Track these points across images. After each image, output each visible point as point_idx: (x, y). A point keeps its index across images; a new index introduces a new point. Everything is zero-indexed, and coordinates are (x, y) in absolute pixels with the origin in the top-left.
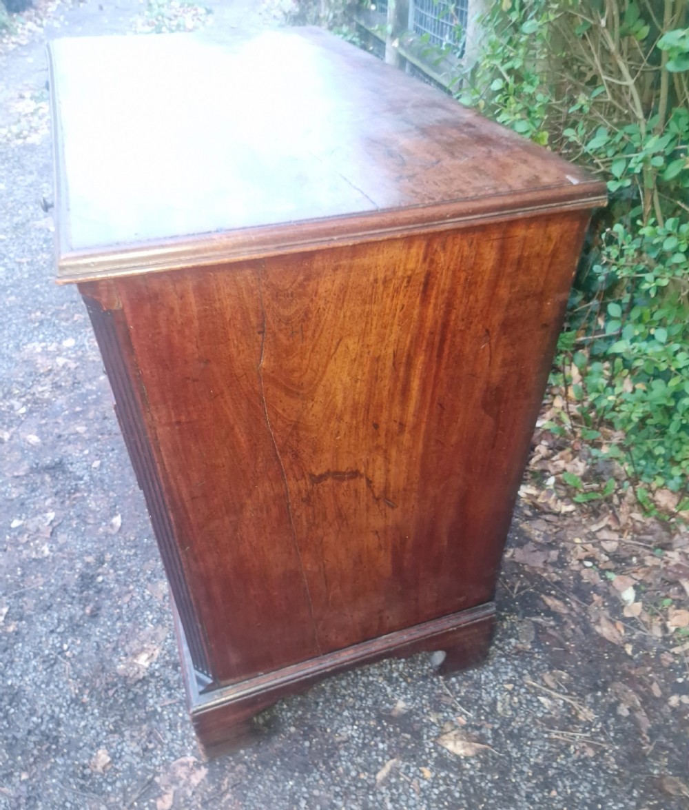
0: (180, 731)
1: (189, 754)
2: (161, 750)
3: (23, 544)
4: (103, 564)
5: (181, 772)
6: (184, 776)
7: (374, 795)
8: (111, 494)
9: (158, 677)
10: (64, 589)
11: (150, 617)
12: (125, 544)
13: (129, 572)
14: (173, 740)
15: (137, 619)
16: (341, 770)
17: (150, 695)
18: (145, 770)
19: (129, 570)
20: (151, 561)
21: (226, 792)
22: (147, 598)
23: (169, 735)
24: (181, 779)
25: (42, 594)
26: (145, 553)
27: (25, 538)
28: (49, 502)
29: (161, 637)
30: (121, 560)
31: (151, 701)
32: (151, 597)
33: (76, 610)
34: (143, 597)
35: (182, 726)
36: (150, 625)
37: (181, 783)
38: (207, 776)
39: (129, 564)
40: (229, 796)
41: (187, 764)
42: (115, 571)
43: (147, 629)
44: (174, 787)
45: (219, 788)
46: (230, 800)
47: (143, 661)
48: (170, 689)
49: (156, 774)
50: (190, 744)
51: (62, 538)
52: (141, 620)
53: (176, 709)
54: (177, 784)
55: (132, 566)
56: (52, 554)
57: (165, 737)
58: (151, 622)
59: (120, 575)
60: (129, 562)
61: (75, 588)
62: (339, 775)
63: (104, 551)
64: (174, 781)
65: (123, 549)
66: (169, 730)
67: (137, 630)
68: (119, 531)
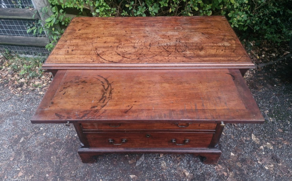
0: (208, 168)
1: (214, 167)
2: (212, 173)
5: (218, 170)
6: (220, 169)
7: (227, 136)
8: (118, 177)
9: (192, 171)
11: (173, 171)
14: (211, 170)
15: (172, 175)
16: (221, 140)
17: (197, 174)
18: (217, 177)
19: (154, 175)
20: (153, 169)
21: (224, 162)
22: (166, 171)
23: (209, 171)
24: (220, 170)
29: (180, 169)
30: (149, 177)
31: (199, 174)
32: (166, 170)
34: (165, 172)
35: (207, 168)
36: (175, 172)
37: (221, 170)
38: (220, 165)
39: (152, 175)
40: (225, 161)
41: (217, 168)
43: (177, 172)
44: (222, 171)
45: (223, 163)
46: (226, 161)
47: (187, 174)
48: (196, 169)
49: (218, 175)
50: (212, 167)
52: (173, 174)
53: (202, 168)
54: (221, 171)
55: (153, 174)
57: (210, 172)
58: (174, 171)
60: (151, 175)
62: (223, 141)
64: (220, 171)
65: (145, 176)
66: (208, 171)
67: (177, 175)
68: (137, 176)
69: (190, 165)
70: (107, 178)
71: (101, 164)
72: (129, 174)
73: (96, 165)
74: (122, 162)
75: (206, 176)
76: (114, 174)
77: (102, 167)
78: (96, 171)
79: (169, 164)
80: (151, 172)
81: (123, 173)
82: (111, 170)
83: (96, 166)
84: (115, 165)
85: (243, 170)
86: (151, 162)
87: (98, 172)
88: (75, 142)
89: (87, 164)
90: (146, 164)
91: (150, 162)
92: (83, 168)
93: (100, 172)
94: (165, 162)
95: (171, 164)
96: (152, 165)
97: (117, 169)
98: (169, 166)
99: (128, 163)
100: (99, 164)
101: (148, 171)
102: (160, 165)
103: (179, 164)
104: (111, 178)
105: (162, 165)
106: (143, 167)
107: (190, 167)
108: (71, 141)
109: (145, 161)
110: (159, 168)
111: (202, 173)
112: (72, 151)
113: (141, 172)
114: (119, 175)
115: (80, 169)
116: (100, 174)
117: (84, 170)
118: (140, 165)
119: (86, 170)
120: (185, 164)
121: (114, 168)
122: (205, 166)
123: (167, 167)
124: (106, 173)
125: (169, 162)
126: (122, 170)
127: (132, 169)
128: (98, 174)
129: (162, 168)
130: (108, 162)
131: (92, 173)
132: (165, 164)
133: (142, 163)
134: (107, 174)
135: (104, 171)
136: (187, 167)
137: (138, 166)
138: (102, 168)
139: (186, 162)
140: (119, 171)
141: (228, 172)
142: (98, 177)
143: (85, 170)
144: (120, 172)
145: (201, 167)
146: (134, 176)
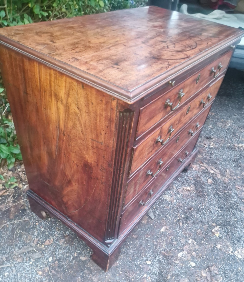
2: (198, 174)
3: (196, 252)
4: (178, 220)
6: (197, 168)
8: (155, 243)
10: (193, 223)
12: (167, 220)
13: (174, 211)
14: (195, 173)
15: (182, 198)
20: (166, 208)
25: (201, 227)
26: (165, 212)
27: (194, 253)
28: (177, 262)
31: (193, 182)
32: (175, 199)
33: (194, 213)
35: (191, 174)
36: (181, 195)
39: (172, 213)
41: (195, 169)
42: (177, 214)
44: (200, 168)
47: (188, 188)
48: (188, 180)
49: (201, 172)
51: (183, 241)
55: (171, 211)
56: (190, 239)
57: (195, 175)
58: (179, 195)
59: (177, 212)
61: (191, 220)
63: (175, 224)
65: (170, 219)
67: (184, 196)
68: (165, 225)
69: (181, 182)
70: (149, 255)
71: (125, 251)
72: (157, 231)
73: (122, 258)
74: (138, 229)
75: (198, 179)
76: (149, 245)
77: (130, 252)
78: (130, 262)
79: (170, 194)
80: (168, 212)
81: (153, 236)
82: (141, 245)
83: (124, 259)
84: (137, 238)
85: (206, 158)
86: (157, 204)
87: (133, 260)
88: (63, 266)
89: (112, 267)
90: (157, 210)
91: (157, 206)
92: (114, 275)
93: (136, 258)
94: (166, 195)
95: (171, 192)
96: (162, 207)
97: (144, 239)
98: (172, 195)
99: (144, 224)
100: (124, 254)
101: (167, 214)
102: (166, 200)
103: (175, 188)
104: (152, 250)
105: (167, 199)
106: (159, 215)
107: (183, 183)
108: (55, 270)
109: (153, 209)
110: (169, 203)
111: (194, 180)
112: (74, 277)
113: (163, 219)
114: (152, 241)
115: (113, 279)
116: (138, 259)
117: (118, 275)
118: (155, 215)
119: (121, 272)
120: (178, 184)
121: (141, 240)
122: (189, 174)
123: (172, 197)
124: (141, 253)
125: (168, 192)
126: (148, 234)
127: (154, 225)
128: (136, 261)
129: (171, 202)
130: (128, 242)
131: (130, 268)
132: (168, 196)
133: (154, 212)
134: (143, 252)
135: (137, 253)
136: (181, 184)
137: (154, 218)
138: (132, 254)
139: (176, 182)
140: (148, 238)
141: (203, 165)
142: (140, 264)
143: (120, 274)
144: (150, 238)
145: (188, 177)
146: (164, 228)
